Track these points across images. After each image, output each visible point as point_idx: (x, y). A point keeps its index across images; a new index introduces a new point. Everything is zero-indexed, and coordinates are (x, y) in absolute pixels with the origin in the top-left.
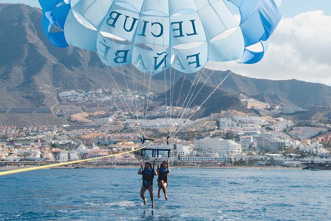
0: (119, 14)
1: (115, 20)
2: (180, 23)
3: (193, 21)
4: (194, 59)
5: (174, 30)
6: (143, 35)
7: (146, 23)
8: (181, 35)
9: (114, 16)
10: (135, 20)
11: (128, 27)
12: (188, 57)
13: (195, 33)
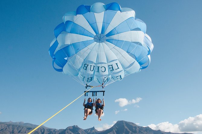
0: (88, 65)
1: (87, 67)
2: (112, 65)
3: (117, 64)
4: (119, 77)
5: (110, 68)
6: (98, 72)
7: (99, 67)
8: (113, 70)
9: (86, 66)
10: (94, 66)
11: (92, 69)
12: (117, 77)
13: (118, 68)
